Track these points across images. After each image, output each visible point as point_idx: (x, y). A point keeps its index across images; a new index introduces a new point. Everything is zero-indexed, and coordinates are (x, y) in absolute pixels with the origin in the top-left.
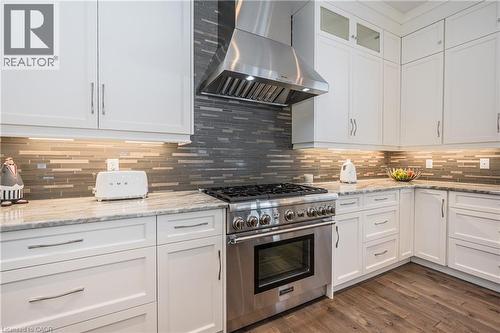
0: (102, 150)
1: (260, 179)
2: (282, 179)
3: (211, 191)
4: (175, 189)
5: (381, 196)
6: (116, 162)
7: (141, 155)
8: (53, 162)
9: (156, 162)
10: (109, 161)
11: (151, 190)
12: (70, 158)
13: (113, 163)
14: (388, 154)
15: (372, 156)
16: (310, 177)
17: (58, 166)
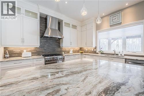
0: (23, 48)
1: (54, 53)
2: (58, 53)
3: (43, 56)
4: (37, 55)
5: (75, 56)
6: (25, 50)
7: (30, 49)
8: (14, 51)
9: (33, 50)
10: (24, 50)
11: (32, 55)
12: (17, 50)
13: (25, 51)
14: (81, 48)
15: (77, 48)
16: (63, 53)
17: (15, 51)
